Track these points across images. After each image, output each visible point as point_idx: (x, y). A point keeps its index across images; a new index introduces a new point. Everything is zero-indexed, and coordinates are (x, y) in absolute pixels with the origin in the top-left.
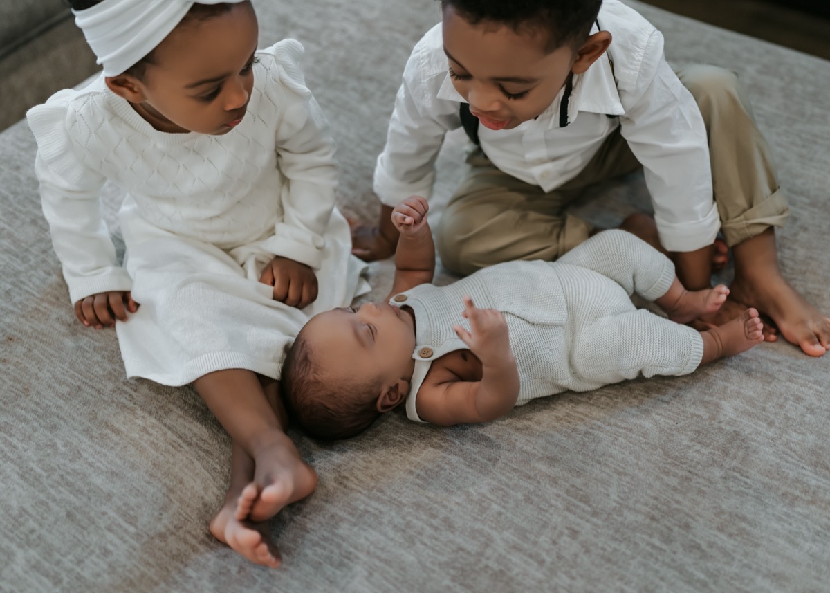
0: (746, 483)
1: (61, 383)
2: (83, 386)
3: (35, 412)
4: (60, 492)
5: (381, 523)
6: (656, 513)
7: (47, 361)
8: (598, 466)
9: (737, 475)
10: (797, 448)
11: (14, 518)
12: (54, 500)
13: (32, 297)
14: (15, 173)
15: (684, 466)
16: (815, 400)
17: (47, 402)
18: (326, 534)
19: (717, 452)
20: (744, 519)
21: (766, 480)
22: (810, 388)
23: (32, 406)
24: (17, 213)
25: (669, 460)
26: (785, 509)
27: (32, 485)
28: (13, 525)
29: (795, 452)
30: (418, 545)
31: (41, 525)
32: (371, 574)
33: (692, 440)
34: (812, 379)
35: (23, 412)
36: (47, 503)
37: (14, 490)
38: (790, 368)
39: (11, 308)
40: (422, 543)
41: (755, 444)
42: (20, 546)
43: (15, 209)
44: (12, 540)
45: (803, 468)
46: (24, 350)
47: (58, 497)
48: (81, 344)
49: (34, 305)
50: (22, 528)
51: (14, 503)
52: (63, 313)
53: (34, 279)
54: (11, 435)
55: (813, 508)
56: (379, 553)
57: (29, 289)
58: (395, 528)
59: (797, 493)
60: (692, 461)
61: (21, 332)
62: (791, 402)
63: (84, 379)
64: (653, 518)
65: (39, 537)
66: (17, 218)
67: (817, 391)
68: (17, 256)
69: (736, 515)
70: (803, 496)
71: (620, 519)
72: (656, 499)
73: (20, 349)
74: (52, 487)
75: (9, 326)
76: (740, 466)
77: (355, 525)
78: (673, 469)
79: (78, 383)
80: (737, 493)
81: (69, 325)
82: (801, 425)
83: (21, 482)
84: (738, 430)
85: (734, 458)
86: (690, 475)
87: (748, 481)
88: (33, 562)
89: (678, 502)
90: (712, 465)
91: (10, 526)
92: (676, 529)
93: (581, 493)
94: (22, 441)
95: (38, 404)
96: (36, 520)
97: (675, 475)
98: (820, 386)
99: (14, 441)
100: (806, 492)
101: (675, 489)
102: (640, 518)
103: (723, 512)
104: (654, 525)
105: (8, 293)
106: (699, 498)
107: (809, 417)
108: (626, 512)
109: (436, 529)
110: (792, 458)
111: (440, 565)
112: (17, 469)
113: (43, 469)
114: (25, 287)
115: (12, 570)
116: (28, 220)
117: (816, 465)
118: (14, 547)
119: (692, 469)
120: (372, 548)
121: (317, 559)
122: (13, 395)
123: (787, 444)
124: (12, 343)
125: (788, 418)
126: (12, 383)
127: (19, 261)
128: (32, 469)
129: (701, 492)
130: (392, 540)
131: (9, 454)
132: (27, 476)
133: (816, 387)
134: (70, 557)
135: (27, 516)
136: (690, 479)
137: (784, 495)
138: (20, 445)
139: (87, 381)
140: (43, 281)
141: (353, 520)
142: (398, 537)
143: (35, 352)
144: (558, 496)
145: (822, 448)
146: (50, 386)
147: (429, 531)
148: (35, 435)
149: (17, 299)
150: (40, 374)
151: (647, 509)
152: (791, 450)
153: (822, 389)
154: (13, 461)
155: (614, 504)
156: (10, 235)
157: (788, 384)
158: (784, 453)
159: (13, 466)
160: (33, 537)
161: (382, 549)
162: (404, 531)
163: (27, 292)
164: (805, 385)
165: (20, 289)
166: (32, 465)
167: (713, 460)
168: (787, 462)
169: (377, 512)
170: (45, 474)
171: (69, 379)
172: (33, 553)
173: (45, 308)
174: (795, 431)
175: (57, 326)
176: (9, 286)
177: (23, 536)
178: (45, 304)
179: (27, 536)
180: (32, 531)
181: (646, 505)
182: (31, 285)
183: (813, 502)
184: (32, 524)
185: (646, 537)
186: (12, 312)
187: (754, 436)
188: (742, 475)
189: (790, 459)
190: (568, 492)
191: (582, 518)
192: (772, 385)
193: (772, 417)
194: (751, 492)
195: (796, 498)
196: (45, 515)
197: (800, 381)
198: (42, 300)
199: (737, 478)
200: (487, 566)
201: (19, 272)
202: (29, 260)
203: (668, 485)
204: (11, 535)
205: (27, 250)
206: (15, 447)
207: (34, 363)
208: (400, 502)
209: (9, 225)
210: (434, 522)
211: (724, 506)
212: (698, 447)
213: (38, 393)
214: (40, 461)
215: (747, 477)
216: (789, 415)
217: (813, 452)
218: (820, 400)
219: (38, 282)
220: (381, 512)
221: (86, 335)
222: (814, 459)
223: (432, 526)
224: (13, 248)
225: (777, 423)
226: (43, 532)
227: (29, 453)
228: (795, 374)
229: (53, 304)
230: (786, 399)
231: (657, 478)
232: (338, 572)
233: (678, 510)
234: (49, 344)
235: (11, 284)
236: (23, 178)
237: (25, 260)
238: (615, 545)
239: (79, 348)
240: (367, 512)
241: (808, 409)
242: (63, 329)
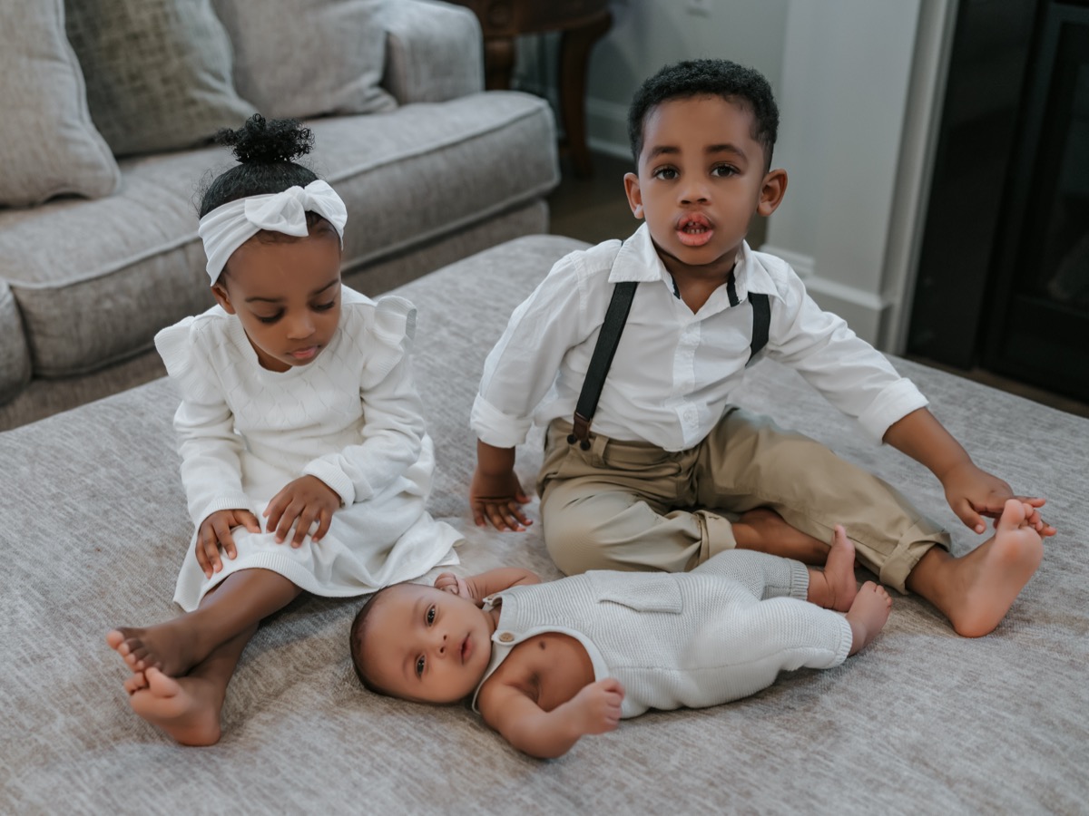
0: (827, 766)
1: (136, 593)
2: (156, 599)
3: (106, 613)
4: (113, 681)
5: (420, 750)
6: (716, 781)
7: (128, 573)
8: (666, 737)
9: (821, 759)
10: (897, 742)
11: (63, 690)
12: (105, 685)
13: (127, 518)
14: (138, 418)
15: (762, 746)
16: (929, 703)
17: (119, 606)
18: (362, 747)
19: (804, 737)
20: (814, 797)
21: (853, 766)
22: (927, 691)
23: (105, 607)
24: (131, 450)
25: (747, 740)
26: (866, 794)
27: (88, 668)
28: (61, 695)
29: (893, 745)
30: (454, 772)
31: (87, 700)
32: (398, 787)
33: (779, 726)
34: (930, 683)
35: (95, 611)
36: (98, 686)
37: (69, 668)
38: (910, 671)
39: (106, 524)
40: (458, 771)
41: (848, 734)
42: (63, 712)
43: (130, 447)
44: (56, 706)
45: (898, 761)
46: (109, 561)
47: (109, 684)
48: (164, 565)
49: (128, 525)
50: (68, 699)
51: (66, 679)
52: (153, 536)
53: (133, 504)
54: (79, 627)
55: (900, 795)
56: (411, 772)
57: (126, 512)
58: (435, 756)
59: (884, 780)
60: (773, 742)
61: (110, 546)
62: (901, 701)
63: (158, 594)
64: (712, 784)
65: (83, 709)
66: (130, 453)
67: (933, 694)
68: (122, 483)
69: (807, 793)
70: (891, 783)
71: (674, 780)
72: (721, 769)
73: (105, 559)
74: (106, 675)
75: (100, 539)
76: (825, 750)
77: (393, 746)
78: (748, 748)
79: (152, 596)
80: (814, 774)
81: (157, 548)
82: (906, 722)
83: (78, 664)
84: (833, 720)
85: (822, 743)
86: (765, 754)
87: (832, 764)
88: (72, 726)
89: (744, 773)
90: (794, 748)
91: (58, 695)
92: (734, 796)
93: (640, 756)
94: (87, 634)
95: (110, 606)
96: (83, 695)
97: (748, 752)
98: (938, 691)
99: (80, 632)
100: (894, 780)
101: (745, 763)
102: (698, 783)
103: (792, 787)
104: (712, 789)
105: (106, 512)
106: (770, 774)
107: (918, 716)
108: (683, 776)
109: (476, 764)
110: (888, 750)
111: (471, 791)
112: (77, 653)
113: (101, 659)
114: (123, 509)
115: (51, 728)
116: (140, 457)
117: (913, 760)
118: (57, 711)
119: (769, 749)
120: (405, 768)
121: (347, 765)
122: (90, 595)
123: (886, 737)
124: (99, 553)
125: (893, 715)
126: (91, 585)
127: (123, 488)
128: (90, 657)
129: (774, 770)
130: (428, 764)
131: (72, 641)
132: (85, 661)
133: (935, 691)
134: (108, 731)
135: (75, 691)
136: (765, 757)
137: (870, 781)
138: (84, 636)
139: (161, 595)
140: (142, 506)
141: (393, 742)
142: (435, 763)
143: (120, 564)
144: (614, 755)
145: (925, 745)
146: (125, 594)
147: (468, 764)
148: (102, 631)
149: (113, 518)
150: (118, 583)
151: (708, 776)
152: (889, 743)
153: (939, 694)
154: (74, 647)
155: (672, 769)
156: (120, 466)
157: (904, 685)
158: (880, 745)
159: (73, 650)
160: (79, 707)
161: (415, 770)
162: (442, 760)
163: (124, 513)
164: (922, 689)
165: (118, 510)
166: (91, 653)
167: (797, 744)
168: (881, 753)
169: (419, 741)
170: (102, 664)
171: (144, 591)
172: (74, 720)
173: (138, 529)
174: (899, 727)
175: (146, 546)
176: (109, 507)
177: (68, 706)
178: (137, 526)
179: (71, 706)
180: (78, 703)
181: (708, 772)
182: (129, 508)
183: (901, 790)
184: (78, 697)
185: (699, 798)
186: (106, 528)
187: (850, 727)
188: (825, 758)
189: (885, 751)
190: (625, 754)
191: (634, 775)
192: (885, 685)
193: (876, 712)
194: (832, 775)
195: (883, 785)
196: (94, 694)
197: (917, 684)
198: (136, 522)
199: (819, 761)
200: (520, 800)
201: (121, 497)
202: (133, 488)
203: (738, 759)
204: (57, 702)
205: (132, 479)
206: (79, 637)
207: (115, 573)
208: (446, 739)
209: (121, 458)
210: (476, 759)
211: (796, 784)
212: (783, 732)
213: (113, 597)
214: (101, 652)
215: (832, 761)
216: (895, 712)
217: (913, 747)
218: (934, 703)
219: (136, 507)
220: (423, 742)
221: (171, 559)
222: (913, 754)
223: (472, 761)
224: (119, 475)
225: (880, 718)
226: (88, 706)
227: (92, 644)
228: (914, 677)
229: (146, 526)
230: (897, 698)
231: (729, 752)
232: (365, 779)
233: (743, 781)
234: (134, 560)
235: (111, 505)
236: (144, 423)
237: (128, 487)
238: (662, 800)
239: (161, 568)
240: (408, 738)
241: (918, 708)
242: (150, 550)
